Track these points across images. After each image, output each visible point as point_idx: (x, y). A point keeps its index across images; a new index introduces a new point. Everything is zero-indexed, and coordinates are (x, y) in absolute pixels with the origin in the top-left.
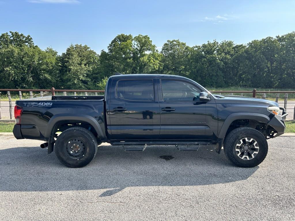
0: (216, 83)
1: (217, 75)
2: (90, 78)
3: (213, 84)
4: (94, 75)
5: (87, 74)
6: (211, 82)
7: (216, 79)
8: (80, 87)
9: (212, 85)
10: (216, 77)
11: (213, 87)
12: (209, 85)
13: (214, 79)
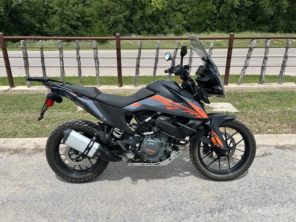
0: (228, 27)
1: (230, 17)
2: (80, 22)
3: (224, 28)
4: (86, 19)
5: (77, 18)
6: (222, 26)
7: (227, 21)
8: (69, 33)
9: (222, 29)
10: (228, 20)
11: (224, 32)
12: (219, 29)
13: (225, 23)
